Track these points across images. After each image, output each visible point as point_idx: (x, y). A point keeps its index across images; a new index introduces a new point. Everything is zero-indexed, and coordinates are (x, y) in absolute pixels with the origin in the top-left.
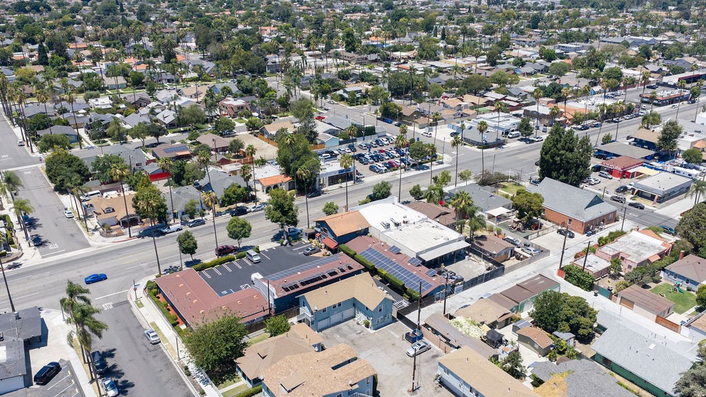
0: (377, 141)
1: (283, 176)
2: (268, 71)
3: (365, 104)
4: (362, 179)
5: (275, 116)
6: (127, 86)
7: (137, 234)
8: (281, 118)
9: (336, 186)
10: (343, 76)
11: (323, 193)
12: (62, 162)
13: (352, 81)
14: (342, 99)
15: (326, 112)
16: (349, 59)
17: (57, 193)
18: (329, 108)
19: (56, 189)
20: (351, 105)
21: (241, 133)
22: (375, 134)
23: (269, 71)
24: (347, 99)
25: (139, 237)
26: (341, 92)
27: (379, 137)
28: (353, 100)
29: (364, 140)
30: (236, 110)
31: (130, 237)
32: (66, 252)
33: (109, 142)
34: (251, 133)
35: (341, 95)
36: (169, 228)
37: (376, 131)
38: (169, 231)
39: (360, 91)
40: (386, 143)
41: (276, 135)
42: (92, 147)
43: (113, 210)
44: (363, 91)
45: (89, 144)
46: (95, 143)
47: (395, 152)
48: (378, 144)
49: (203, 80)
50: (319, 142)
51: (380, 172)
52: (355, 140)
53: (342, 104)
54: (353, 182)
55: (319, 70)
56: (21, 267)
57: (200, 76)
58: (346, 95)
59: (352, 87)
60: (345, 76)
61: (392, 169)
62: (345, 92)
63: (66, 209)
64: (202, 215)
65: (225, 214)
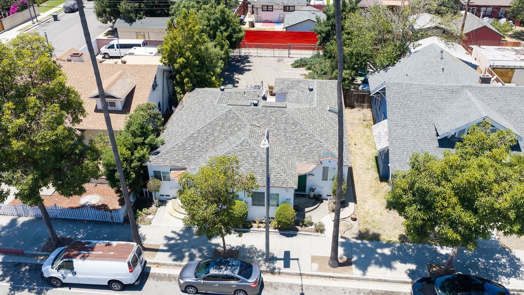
64: (288, 229)
65: (386, 262)
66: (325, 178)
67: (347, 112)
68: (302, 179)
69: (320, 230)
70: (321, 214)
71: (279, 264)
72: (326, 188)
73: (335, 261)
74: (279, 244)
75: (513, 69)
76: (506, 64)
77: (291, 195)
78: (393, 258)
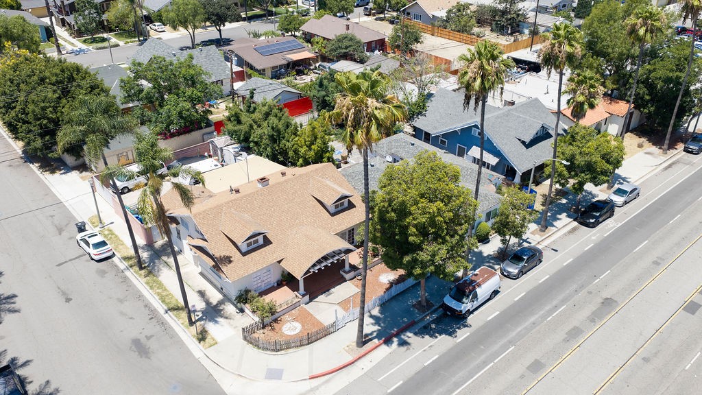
12: (42, 80)
17: (34, 167)
19: (30, 156)
33: (114, 40)
42: (81, 51)
43: (267, 242)
45: (73, 44)
46: (85, 41)
63: (81, 229)
73: (542, 229)
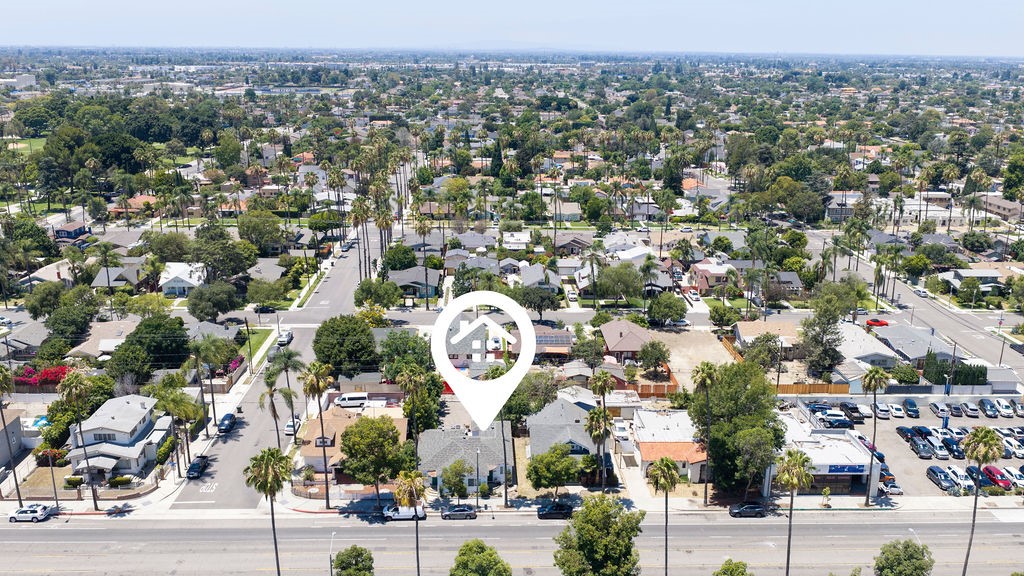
0: (982, 403)
1: (697, 445)
2: (827, 218)
3: (999, 307)
4: (895, 499)
5: (786, 304)
6: (582, 218)
7: (344, 504)
8: (796, 310)
9: (816, 501)
10: (972, 244)
11: (774, 510)
13: (989, 256)
14: (947, 289)
15: (899, 311)
16: (1006, 213)
18: (910, 305)
20: (965, 306)
21: (697, 328)
22: (984, 383)
23: (829, 219)
24: (955, 291)
25: (343, 511)
26: (949, 276)
27: (994, 392)
28: (971, 297)
29: (948, 393)
30: (712, 282)
31: (328, 507)
32: (212, 506)
34: (715, 332)
35: (947, 283)
36: (397, 510)
37: (990, 378)
38: (396, 516)
39: (994, 280)
40: (1005, 412)
41: (754, 343)
44: (1003, 280)
47: (1015, 443)
48: (984, 411)
49: (704, 222)
50: (835, 377)
51: (950, 488)
52: (927, 390)
53: (945, 301)
54: (863, 499)
55: (928, 228)
56: (128, 517)
57: (701, 215)
58: (957, 284)
59: (982, 268)
60: (976, 246)
61: (987, 489)
62: (958, 276)
64: (486, 495)
65: (529, 505)
66: (501, 473)
67: (516, 439)
68: (491, 472)
69: (500, 496)
70: (501, 490)
71: (483, 509)
72: (502, 478)
73: (506, 506)
74: (482, 502)
75: (620, 408)
76: (615, 405)
77: (486, 480)
78: (532, 504)
